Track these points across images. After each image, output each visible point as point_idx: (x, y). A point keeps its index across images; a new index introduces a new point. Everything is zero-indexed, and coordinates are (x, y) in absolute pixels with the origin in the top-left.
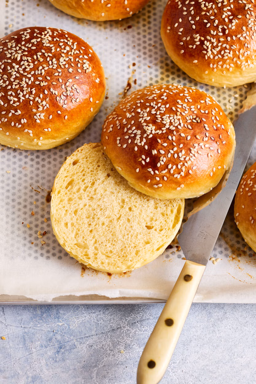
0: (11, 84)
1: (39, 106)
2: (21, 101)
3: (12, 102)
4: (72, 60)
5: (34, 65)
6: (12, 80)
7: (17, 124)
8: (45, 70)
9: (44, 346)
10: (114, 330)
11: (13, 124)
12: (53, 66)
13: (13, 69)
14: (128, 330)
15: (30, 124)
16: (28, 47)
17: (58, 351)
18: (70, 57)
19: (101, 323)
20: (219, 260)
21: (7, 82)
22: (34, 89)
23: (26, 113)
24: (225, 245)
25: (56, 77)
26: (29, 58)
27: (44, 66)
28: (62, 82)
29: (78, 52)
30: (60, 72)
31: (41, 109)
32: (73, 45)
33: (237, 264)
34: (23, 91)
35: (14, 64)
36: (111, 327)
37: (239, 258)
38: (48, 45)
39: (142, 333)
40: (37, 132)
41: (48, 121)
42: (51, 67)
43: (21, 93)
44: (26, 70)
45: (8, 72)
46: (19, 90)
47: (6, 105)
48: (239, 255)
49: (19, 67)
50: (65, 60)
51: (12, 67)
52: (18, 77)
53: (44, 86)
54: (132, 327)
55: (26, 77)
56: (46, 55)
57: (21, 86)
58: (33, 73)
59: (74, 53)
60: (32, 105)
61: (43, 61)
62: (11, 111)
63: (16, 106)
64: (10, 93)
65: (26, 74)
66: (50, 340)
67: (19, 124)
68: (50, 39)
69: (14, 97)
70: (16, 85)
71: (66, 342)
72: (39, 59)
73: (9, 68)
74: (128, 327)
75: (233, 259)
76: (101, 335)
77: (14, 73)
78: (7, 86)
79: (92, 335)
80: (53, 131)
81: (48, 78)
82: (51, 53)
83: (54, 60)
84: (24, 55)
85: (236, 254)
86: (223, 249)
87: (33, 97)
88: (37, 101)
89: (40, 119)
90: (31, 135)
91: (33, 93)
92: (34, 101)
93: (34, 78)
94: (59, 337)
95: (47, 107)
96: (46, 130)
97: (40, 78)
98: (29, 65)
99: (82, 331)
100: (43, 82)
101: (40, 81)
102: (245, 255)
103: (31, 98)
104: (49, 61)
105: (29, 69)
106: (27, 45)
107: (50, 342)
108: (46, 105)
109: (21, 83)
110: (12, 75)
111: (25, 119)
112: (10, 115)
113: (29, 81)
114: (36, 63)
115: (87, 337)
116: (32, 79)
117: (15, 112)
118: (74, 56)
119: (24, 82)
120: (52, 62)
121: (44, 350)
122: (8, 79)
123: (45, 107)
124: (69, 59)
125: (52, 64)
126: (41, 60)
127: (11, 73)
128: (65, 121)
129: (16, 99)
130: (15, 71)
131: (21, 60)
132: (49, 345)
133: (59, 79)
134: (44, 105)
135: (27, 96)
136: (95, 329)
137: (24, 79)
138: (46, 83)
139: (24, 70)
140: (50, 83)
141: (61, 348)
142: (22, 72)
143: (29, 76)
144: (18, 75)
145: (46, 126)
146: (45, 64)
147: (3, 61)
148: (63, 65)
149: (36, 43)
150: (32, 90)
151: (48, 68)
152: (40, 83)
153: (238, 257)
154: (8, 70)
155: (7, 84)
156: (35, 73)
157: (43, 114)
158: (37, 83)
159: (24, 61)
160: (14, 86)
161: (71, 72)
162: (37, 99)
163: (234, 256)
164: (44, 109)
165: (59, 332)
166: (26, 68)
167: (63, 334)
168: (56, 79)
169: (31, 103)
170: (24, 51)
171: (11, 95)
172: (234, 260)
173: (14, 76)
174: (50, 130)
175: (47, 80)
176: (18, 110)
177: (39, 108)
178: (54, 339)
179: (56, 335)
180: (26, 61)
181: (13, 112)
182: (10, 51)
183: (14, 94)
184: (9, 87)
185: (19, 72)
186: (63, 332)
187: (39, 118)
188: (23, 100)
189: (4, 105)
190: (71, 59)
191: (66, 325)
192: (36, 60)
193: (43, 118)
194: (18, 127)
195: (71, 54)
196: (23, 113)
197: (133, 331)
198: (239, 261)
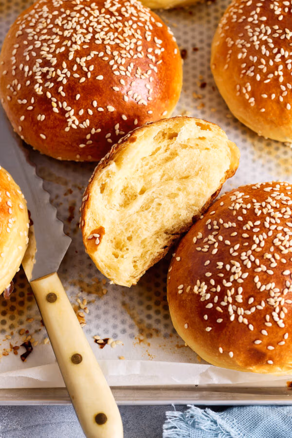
20: (120, 343)
24: (129, 321)
33: (146, 349)
37: (149, 341)
48: (150, 336)
75: (141, 341)
85: (145, 334)
86: (126, 327)
102: (158, 336)
153: (147, 338)
163: (142, 338)
172: (141, 343)
198: (149, 345)
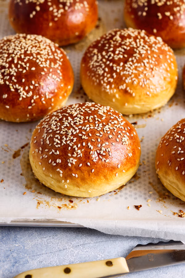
0: (60, 130)
1: (75, 153)
2: (63, 144)
3: (55, 144)
4: (115, 131)
5: (84, 122)
6: (63, 127)
7: (53, 162)
8: (90, 129)
9: (2, 261)
10: (61, 250)
11: (50, 161)
12: (98, 128)
13: (67, 121)
14: (72, 251)
15: (63, 165)
16: (86, 111)
17: (14, 265)
18: (115, 128)
19: (50, 245)
21: (58, 128)
22: (76, 138)
23: (63, 155)
25: (97, 137)
26: (82, 117)
27: (91, 125)
28: (100, 142)
29: (123, 128)
30: (101, 134)
31: (75, 155)
32: (122, 122)
34: (66, 137)
35: (69, 118)
36: (59, 249)
38: (102, 114)
39: (84, 253)
40: (66, 174)
41: (77, 168)
42: (96, 128)
43: (65, 139)
44: (76, 124)
45: (63, 121)
46: (64, 136)
47: (50, 145)
49: (72, 120)
50: (109, 128)
51: (67, 119)
52: (68, 127)
53: (84, 139)
54: (76, 249)
55: (74, 128)
56: (97, 119)
57: (67, 133)
58: (80, 127)
59: (119, 127)
60: (69, 150)
61: (92, 122)
62: (53, 150)
63: (57, 147)
64: (56, 136)
65: (74, 126)
66: (8, 256)
67: (54, 163)
68: (106, 111)
69: (58, 140)
70: (63, 131)
71: (20, 259)
72: (89, 120)
73: (64, 119)
74: (73, 249)
76: (50, 254)
77: (66, 123)
78: (57, 130)
79: (43, 254)
80: (79, 178)
81: (90, 135)
82: (101, 119)
83: (101, 125)
84: (80, 114)
87: (72, 144)
88: (75, 148)
89: (72, 164)
90: (61, 175)
91: (74, 141)
92: (72, 147)
93: (79, 131)
94: (15, 255)
95: (80, 156)
96: (74, 175)
97: (84, 133)
98: (79, 121)
99: (34, 251)
100: (84, 136)
101: (83, 134)
103: (71, 145)
104: (96, 124)
105: (79, 124)
106: (85, 109)
107: (7, 258)
108: (80, 154)
109: (68, 131)
110: (64, 124)
111: (60, 160)
112: (51, 153)
113: (75, 131)
114: (86, 121)
115: (38, 255)
116: (78, 131)
117: (55, 152)
118: (118, 129)
119: (70, 131)
120: (99, 125)
121: (2, 264)
122: (60, 126)
123: (79, 156)
124: (113, 129)
125: (98, 127)
126: (91, 121)
127: (64, 122)
128: (91, 173)
129: (59, 142)
130: (68, 122)
131: (76, 116)
132: (6, 260)
133: (98, 139)
134: (78, 154)
135: (68, 142)
136: (45, 250)
137: (72, 129)
138: (87, 138)
139: (75, 123)
140: (90, 139)
141: (16, 263)
142: (72, 124)
143: (77, 128)
144: (68, 125)
145: (75, 172)
146: (92, 124)
147: (63, 114)
148: (106, 130)
149: (93, 110)
150: (74, 139)
151: (93, 128)
152: (82, 136)
154: (63, 120)
155: (57, 129)
156: (82, 128)
157: (76, 160)
158: (80, 135)
159: (78, 117)
160: (62, 132)
161: (111, 138)
162: (75, 146)
164: (78, 157)
165: (16, 251)
166: (76, 122)
167: (19, 253)
168: (96, 138)
169: (70, 148)
170: (82, 111)
171: (57, 138)
173: (65, 125)
174: (77, 176)
175: (88, 136)
176: (58, 151)
177: (74, 154)
178: (11, 256)
179: (13, 253)
180: (79, 118)
181: (53, 151)
182: (71, 109)
183: (59, 138)
184: (58, 132)
185: (70, 124)
186: (19, 251)
187: (71, 162)
188: (64, 144)
189: (49, 144)
190: (114, 129)
191: (21, 246)
192: (87, 120)
193: (74, 163)
194: (53, 165)
195: (116, 127)
196: (61, 154)
197: (77, 252)
